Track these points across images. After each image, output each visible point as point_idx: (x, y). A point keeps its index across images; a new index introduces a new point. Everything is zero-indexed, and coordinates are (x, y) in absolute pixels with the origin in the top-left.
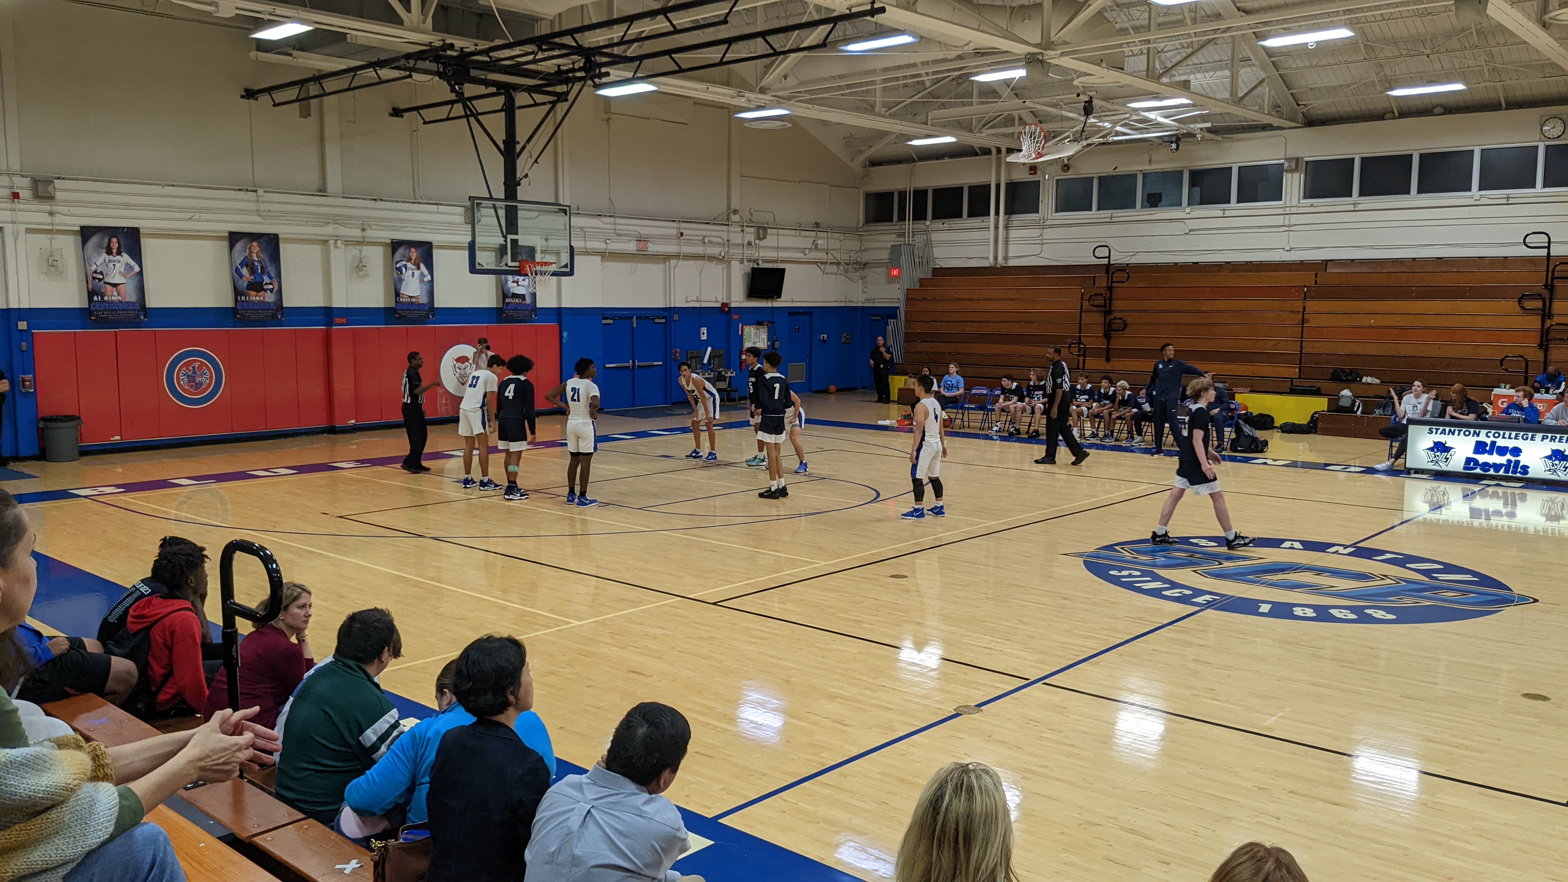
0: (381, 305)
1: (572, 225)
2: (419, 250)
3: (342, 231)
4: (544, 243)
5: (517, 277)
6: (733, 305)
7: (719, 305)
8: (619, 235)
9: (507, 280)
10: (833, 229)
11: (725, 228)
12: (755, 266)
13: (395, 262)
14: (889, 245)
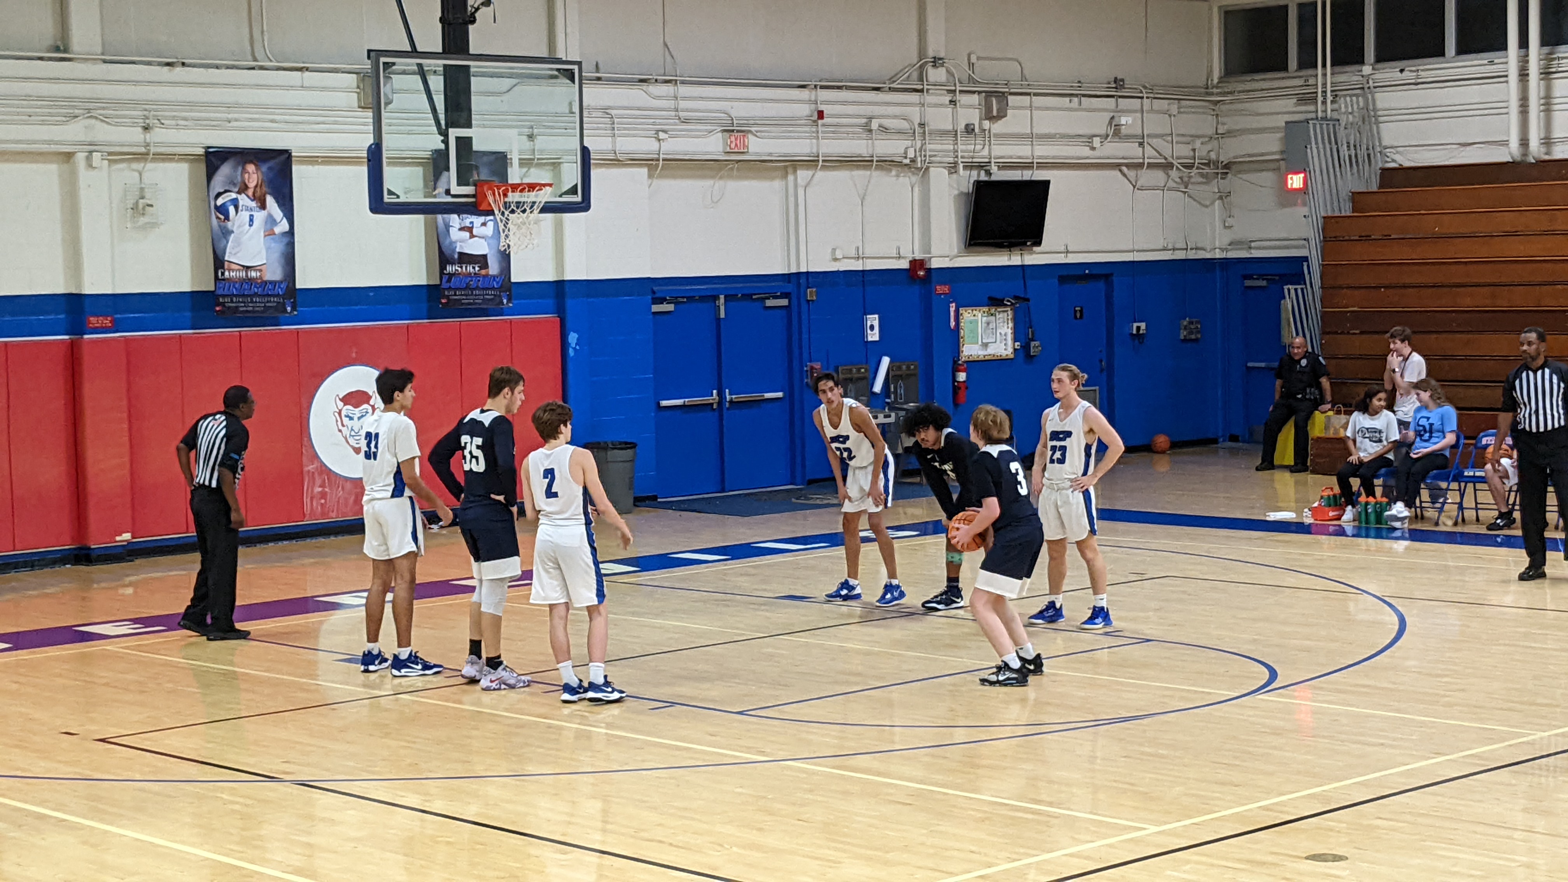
0: (186, 286)
1: (585, 104)
2: (264, 168)
3: (104, 133)
4: (527, 144)
5: (469, 219)
6: (935, 264)
7: (904, 265)
8: (686, 121)
9: (447, 226)
10: (1152, 91)
11: (914, 97)
12: (983, 177)
13: (213, 194)
14: (1281, 121)
